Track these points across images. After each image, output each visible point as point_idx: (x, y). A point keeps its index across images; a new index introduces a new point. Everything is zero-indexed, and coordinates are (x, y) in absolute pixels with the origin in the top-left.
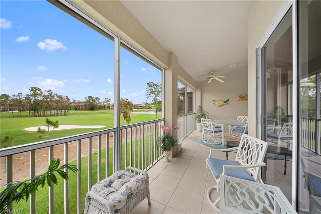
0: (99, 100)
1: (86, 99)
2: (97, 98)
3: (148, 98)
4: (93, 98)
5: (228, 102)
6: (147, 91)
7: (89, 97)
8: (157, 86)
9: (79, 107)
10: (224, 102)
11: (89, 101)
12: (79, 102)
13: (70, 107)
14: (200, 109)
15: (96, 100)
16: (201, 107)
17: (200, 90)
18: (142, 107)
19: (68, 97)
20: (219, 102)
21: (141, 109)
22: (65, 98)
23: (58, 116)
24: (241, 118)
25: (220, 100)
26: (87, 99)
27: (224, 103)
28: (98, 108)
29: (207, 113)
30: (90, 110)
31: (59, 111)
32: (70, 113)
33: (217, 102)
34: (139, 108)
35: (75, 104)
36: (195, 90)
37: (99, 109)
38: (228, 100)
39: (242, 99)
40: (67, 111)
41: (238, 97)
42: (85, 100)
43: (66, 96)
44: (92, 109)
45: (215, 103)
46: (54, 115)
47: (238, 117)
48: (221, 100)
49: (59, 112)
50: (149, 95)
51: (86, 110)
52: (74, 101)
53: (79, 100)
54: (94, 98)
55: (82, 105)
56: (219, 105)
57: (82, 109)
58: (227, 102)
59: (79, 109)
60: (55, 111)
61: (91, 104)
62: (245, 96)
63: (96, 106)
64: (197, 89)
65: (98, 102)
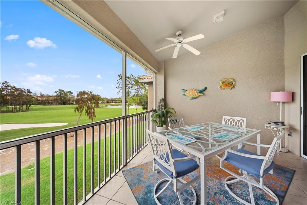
0: (72, 94)
1: (56, 92)
2: (70, 92)
3: (119, 91)
4: (64, 92)
5: (205, 92)
6: (119, 84)
7: (60, 90)
8: (129, 79)
9: (48, 101)
10: (200, 92)
11: (60, 95)
12: (48, 96)
13: (33, 101)
14: (163, 104)
15: (69, 94)
16: (165, 100)
17: (163, 72)
18: (120, 101)
19: (30, 90)
20: (191, 93)
21: (119, 103)
22: (27, 91)
23: (16, 112)
24: (229, 120)
25: (193, 90)
26: (58, 92)
27: (200, 94)
28: (71, 102)
29: (173, 110)
30: (61, 104)
31: (19, 106)
32: (33, 108)
33: (188, 92)
34: (117, 102)
35: (43, 98)
36: (156, 73)
37: (72, 104)
38: (206, 89)
39: (227, 86)
40: (28, 106)
41: (221, 83)
42: (55, 94)
43: (28, 90)
44: (64, 103)
45: (185, 93)
46: (12, 111)
47: (224, 117)
48: (195, 88)
49: (19, 108)
50: (121, 88)
51: (56, 105)
52: (42, 95)
53: (47, 94)
54: (66, 92)
55: (52, 99)
56: (191, 97)
57: (52, 104)
58: (202, 92)
59: (48, 104)
60: (13, 106)
61: (62, 98)
62: (232, 81)
63: (69, 100)
64: (159, 72)
65: (70, 96)
